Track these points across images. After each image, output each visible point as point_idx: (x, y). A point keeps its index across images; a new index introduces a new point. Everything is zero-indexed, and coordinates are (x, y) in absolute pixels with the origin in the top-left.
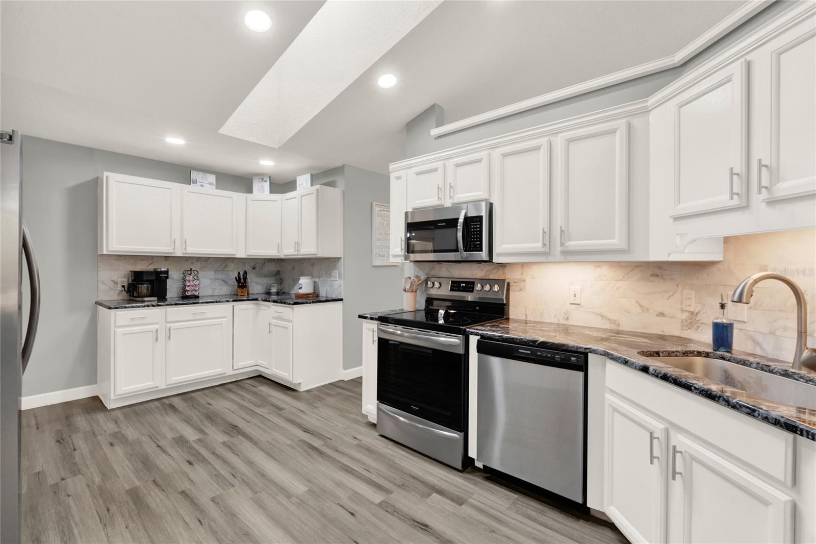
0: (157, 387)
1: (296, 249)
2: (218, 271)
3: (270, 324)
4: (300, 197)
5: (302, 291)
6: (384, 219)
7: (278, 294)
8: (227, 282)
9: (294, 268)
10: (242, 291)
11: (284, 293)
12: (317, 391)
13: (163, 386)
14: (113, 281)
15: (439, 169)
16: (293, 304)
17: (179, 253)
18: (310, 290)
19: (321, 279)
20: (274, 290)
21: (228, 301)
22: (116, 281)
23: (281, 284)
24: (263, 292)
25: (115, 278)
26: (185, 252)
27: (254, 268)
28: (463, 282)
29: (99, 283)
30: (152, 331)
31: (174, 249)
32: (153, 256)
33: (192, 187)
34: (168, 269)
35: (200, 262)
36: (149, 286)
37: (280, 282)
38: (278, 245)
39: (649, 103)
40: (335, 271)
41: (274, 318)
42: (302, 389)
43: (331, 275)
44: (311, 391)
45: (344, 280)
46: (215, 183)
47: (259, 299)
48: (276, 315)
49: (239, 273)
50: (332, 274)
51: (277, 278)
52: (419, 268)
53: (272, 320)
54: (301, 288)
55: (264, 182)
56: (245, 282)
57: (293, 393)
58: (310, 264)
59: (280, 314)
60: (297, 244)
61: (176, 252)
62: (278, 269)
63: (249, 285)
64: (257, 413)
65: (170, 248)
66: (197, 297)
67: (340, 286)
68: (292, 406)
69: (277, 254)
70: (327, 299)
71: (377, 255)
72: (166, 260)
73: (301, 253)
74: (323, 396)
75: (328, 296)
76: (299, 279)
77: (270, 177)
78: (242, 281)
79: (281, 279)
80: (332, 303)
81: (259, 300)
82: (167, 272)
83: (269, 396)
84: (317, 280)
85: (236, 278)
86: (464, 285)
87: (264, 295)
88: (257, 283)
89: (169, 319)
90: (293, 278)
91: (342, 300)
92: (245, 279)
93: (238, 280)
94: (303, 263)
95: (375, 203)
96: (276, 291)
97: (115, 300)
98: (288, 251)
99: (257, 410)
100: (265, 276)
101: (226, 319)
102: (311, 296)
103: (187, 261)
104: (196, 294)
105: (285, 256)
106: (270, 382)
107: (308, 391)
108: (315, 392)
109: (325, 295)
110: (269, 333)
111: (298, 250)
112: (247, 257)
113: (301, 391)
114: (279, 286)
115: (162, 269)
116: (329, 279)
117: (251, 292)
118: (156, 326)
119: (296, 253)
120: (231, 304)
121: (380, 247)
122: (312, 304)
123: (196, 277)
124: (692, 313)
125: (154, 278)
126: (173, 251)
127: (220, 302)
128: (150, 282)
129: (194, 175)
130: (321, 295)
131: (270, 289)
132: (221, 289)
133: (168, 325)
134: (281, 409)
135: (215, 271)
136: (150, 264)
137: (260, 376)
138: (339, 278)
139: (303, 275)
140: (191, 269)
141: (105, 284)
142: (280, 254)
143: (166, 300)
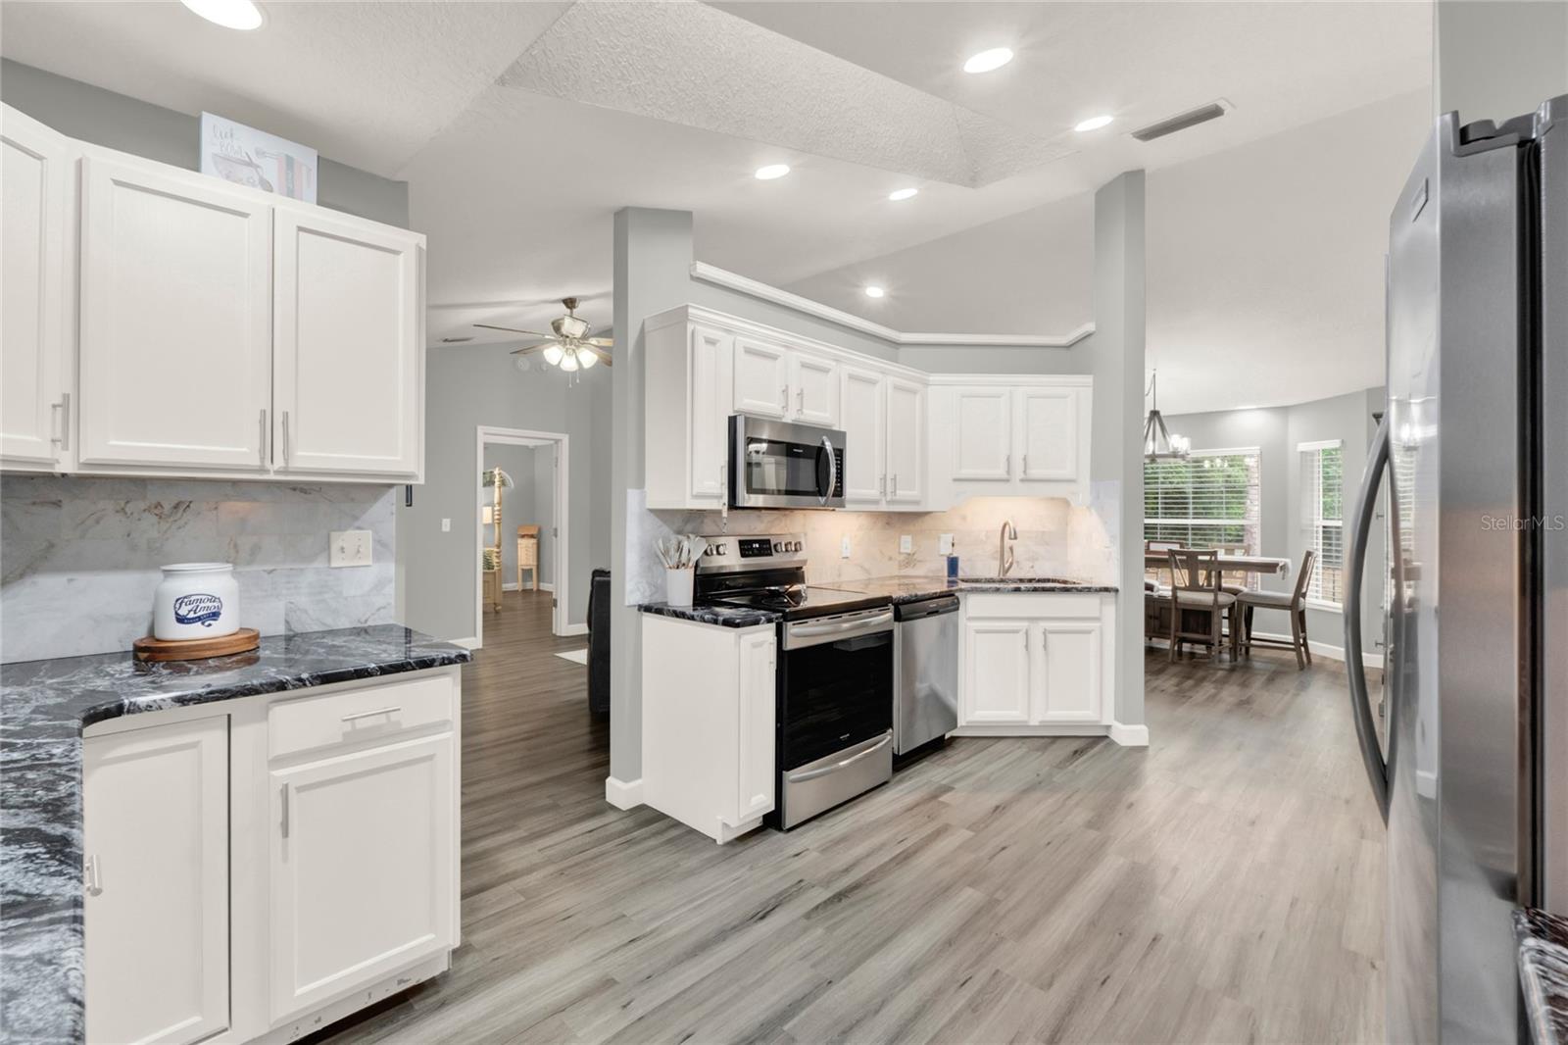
15: (779, 359)
28: (756, 541)
39: (931, 378)
40: (352, 532)
43: (329, 549)
50: (339, 545)
52: (662, 520)
60: (267, 422)
67: (382, 583)
86: (757, 546)
116: (315, 565)
124: (909, 554)
138: (378, 559)
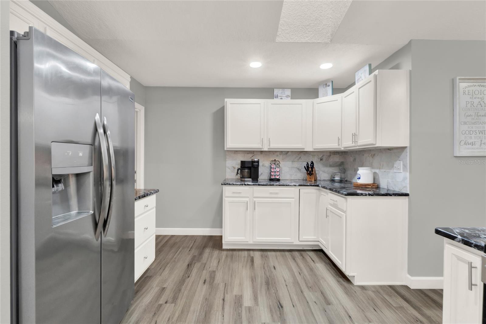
0: (248, 242)
1: (354, 141)
2: (294, 161)
3: (327, 210)
4: (358, 89)
5: (360, 182)
6: (475, 96)
7: (341, 181)
8: (300, 170)
9: (355, 160)
10: (310, 178)
11: (346, 181)
12: (373, 291)
13: (251, 242)
14: (233, 167)
16: (346, 195)
17: (266, 149)
18: (370, 181)
19: (382, 170)
20: (337, 178)
21: (295, 186)
22: (234, 167)
23: (344, 173)
24: (329, 179)
25: (234, 165)
26: (269, 147)
27: (321, 160)
29: (226, 168)
30: (245, 202)
31: (262, 146)
32: (254, 151)
33: (275, 101)
34: (259, 160)
35: (282, 155)
36: (249, 171)
37: (344, 171)
38: (339, 139)
40: (398, 162)
41: (331, 205)
42: (357, 282)
43: (393, 167)
44: (366, 290)
45: (410, 172)
46: (290, 95)
47: (320, 185)
48: (332, 202)
49: (308, 163)
50: (395, 166)
51: (341, 168)
53: (329, 206)
54: (360, 178)
55: (327, 87)
56: (312, 171)
57: (345, 284)
58: (370, 155)
59: (335, 202)
60: (354, 135)
61: (263, 147)
62: (342, 160)
63: (317, 172)
64: (305, 297)
65: (260, 145)
66: (278, 180)
67: (405, 179)
68: (341, 304)
69: (338, 147)
70: (389, 192)
71: (463, 143)
72: (261, 154)
73: (359, 144)
74: (379, 303)
75: (389, 188)
76: (358, 170)
77: (332, 81)
78: (310, 169)
79: (344, 169)
80: (393, 197)
81: (319, 187)
82: (258, 162)
83: (323, 278)
84: (377, 171)
85: (305, 167)
87: (328, 183)
88: (324, 172)
89: (255, 195)
90: (354, 169)
91: (407, 195)
92: (312, 167)
93: (307, 168)
94: (363, 155)
95: (458, 78)
96: (339, 179)
97: (234, 179)
98: (347, 144)
99: (307, 293)
100: (331, 166)
101: (293, 200)
102: (370, 187)
103: (274, 154)
104: (278, 178)
105: (345, 148)
106: (328, 261)
107: (363, 288)
108: (370, 293)
109: (386, 187)
110: (327, 217)
111: (356, 142)
112: (313, 150)
113: (355, 285)
114: (343, 174)
115: (255, 160)
116: (392, 171)
117: (318, 178)
118: (248, 199)
119: (354, 145)
120: (298, 188)
121: (467, 132)
122: (368, 196)
123: (278, 166)
125: (251, 166)
126: (262, 147)
127: (289, 185)
128: (249, 168)
129: (276, 92)
130: (381, 187)
131: (334, 178)
132: (296, 175)
133: (255, 199)
134: (328, 303)
135: (292, 161)
136: (252, 156)
137: (321, 251)
138: (404, 170)
139: (362, 166)
140: (275, 160)
141: (229, 169)
142: (340, 147)
143: (257, 181)
